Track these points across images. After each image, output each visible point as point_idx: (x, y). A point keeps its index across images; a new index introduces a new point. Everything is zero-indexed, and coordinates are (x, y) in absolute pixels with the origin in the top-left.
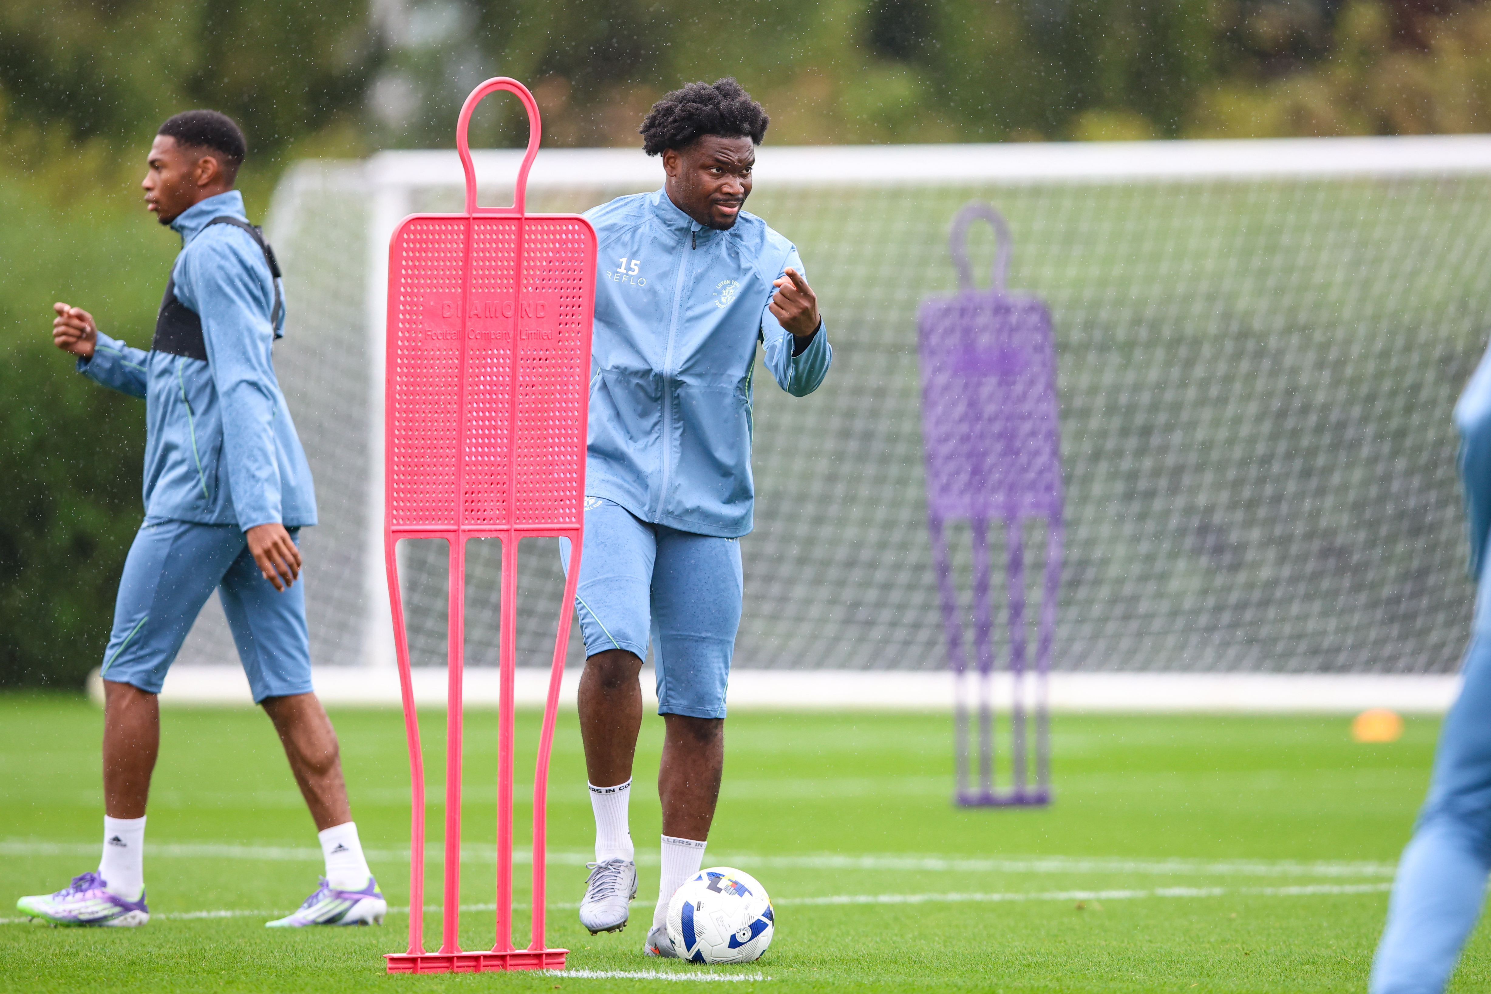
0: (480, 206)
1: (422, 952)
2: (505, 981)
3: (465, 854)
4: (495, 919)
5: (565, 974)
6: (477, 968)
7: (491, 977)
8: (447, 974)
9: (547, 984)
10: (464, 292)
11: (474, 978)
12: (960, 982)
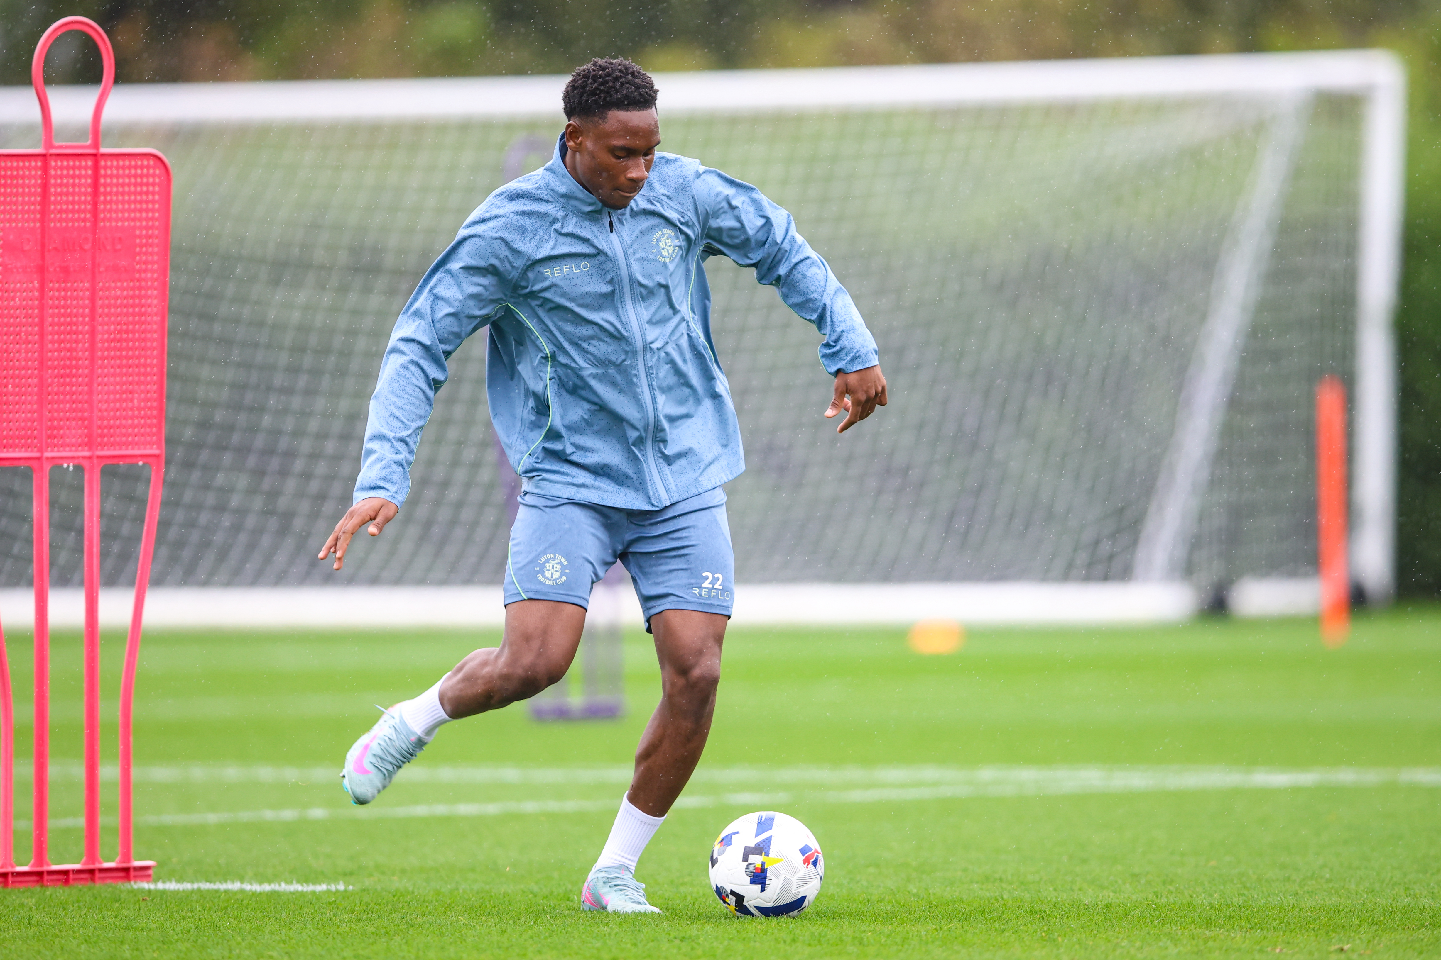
0: (56, 143)
1: (13, 867)
2: (94, 895)
3: (53, 771)
4: (83, 834)
5: (152, 886)
6: (67, 882)
7: (80, 890)
8: (38, 888)
9: (135, 896)
10: (43, 227)
11: (64, 892)
12: (536, 889)
